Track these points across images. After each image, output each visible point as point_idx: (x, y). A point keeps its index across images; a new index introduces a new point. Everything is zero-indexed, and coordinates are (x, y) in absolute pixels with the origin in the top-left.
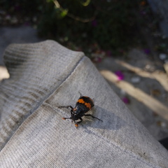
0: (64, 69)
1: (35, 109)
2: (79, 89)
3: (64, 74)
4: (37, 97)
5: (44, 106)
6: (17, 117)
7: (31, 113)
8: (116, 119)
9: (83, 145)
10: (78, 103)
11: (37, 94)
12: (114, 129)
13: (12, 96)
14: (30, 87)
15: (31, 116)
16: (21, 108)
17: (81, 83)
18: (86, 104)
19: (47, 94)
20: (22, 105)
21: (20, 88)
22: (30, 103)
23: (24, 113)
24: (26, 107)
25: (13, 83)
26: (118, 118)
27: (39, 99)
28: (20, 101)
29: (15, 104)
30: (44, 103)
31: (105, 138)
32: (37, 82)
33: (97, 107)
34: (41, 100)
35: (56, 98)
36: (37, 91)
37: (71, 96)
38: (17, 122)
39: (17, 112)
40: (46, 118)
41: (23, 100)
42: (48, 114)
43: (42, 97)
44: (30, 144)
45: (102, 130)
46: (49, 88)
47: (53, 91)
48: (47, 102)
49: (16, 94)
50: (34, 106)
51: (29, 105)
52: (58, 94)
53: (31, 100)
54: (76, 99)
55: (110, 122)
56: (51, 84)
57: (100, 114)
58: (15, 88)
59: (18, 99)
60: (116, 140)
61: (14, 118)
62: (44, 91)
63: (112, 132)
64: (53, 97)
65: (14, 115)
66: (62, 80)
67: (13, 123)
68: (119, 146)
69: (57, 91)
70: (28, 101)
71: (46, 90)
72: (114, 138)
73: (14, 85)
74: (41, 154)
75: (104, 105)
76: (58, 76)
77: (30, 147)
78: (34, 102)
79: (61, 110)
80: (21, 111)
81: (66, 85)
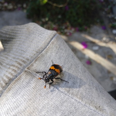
0: (41, 44)
1: (19, 74)
2: (52, 58)
3: (41, 48)
4: (21, 65)
5: (26, 71)
6: (7, 80)
7: (16, 77)
8: (78, 81)
9: (53, 100)
10: (50, 69)
11: (21, 62)
12: (77, 88)
13: (4, 64)
14: (17, 57)
15: (16, 79)
16: (10, 73)
17: (54, 54)
18: (56, 70)
19: (28, 62)
20: (10, 71)
21: (10, 58)
22: (16, 69)
23: (11, 77)
24: (13, 72)
25: (6, 55)
26: (81, 79)
27: (23, 66)
28: (9, 68)
29: (6, 70)
30: (26, 69)
31: (70, 95)
32: (22, 54)
33: (65, 71)
34: (24, 67)
35: (35, 65)
36: (22, 60)
37: (46, 64)
38: (7, 84)
39: (7, 76)
40: (27, 80)
41: (12, 67)
42: (29, 77)
43: (24, 65)
44: (14, 100)
45: (68, 89)
46: (30, 58)
47: (33, 60)
48: (28, 69)
49: (7, 63)
50: (19, 72)
51: (15, 71)
52: (37, 62)
53: (17, 67)
54: (49, 66)
55: (74, 83)
56: (32, 55)
57: (67, 77)
58: (7, 58)
59: (8, 66)
60: (79, 96)
61: (4, 81)
62: (26, 61)
63: (75, 90)
64: (32, 65)
65: (5, 78)
66: (40, 52)
67: (4, 84)
68: (80, 101)
69: (36, 61)
70: (14, 68)
71: (28, 60)
72: (77, 95)
73: (6, 56)
74: (22, 108)
75: (70, 70)
76: (37, 49)
77: (15, 102)
78: (19, 68)
79: (38, 75)
80: (9, 76)
81: (43, 56)
